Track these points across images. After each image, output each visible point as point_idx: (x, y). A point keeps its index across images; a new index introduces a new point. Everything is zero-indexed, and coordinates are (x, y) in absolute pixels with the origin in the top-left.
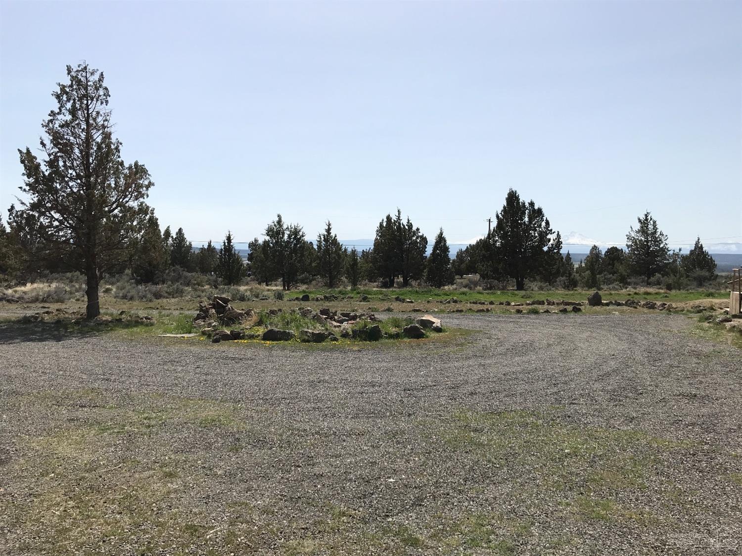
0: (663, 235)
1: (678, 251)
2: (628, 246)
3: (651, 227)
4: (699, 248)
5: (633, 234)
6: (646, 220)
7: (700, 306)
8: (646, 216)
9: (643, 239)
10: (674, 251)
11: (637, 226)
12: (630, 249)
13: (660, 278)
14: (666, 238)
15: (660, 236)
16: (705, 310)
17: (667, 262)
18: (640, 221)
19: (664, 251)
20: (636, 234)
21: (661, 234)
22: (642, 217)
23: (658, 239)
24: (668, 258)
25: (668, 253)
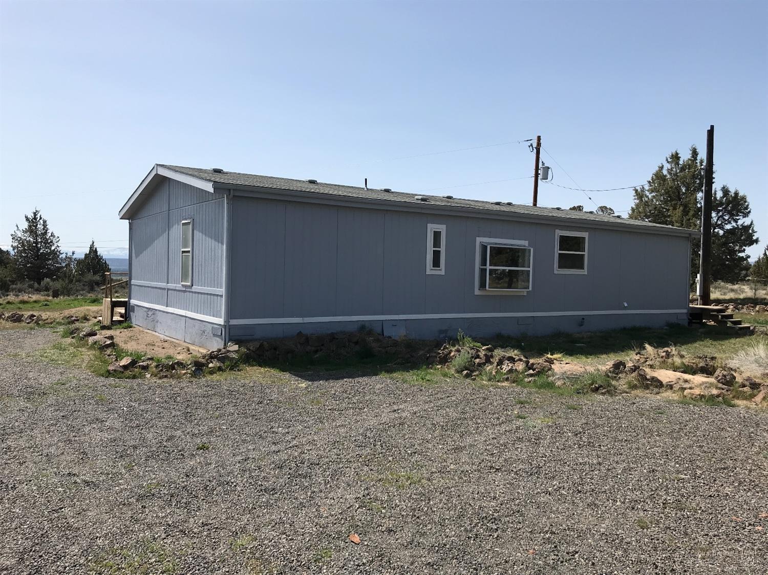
0: (54, 236)
1: (71, 254)
2: (14, 248)
3: (40, 227)
4: (93, 251)
5: (19, 234)
6: (35, 218)
7: (72, 317)
8: (35, 214)
9: (32, 240)
10: (66, 254)
11: (25, 225)
12: (16, 251)
13: (48, 284)
14: (58, 240)
15: (52, 238)
16: (78, 320)
17: (59, 265)
18: (27, 219)
19: (55, 254)
20: (23, 234)
21: (52, 235)
22: (31, 216)
23: (49, 241)
24: (60, 261)
25: (60, 257)
